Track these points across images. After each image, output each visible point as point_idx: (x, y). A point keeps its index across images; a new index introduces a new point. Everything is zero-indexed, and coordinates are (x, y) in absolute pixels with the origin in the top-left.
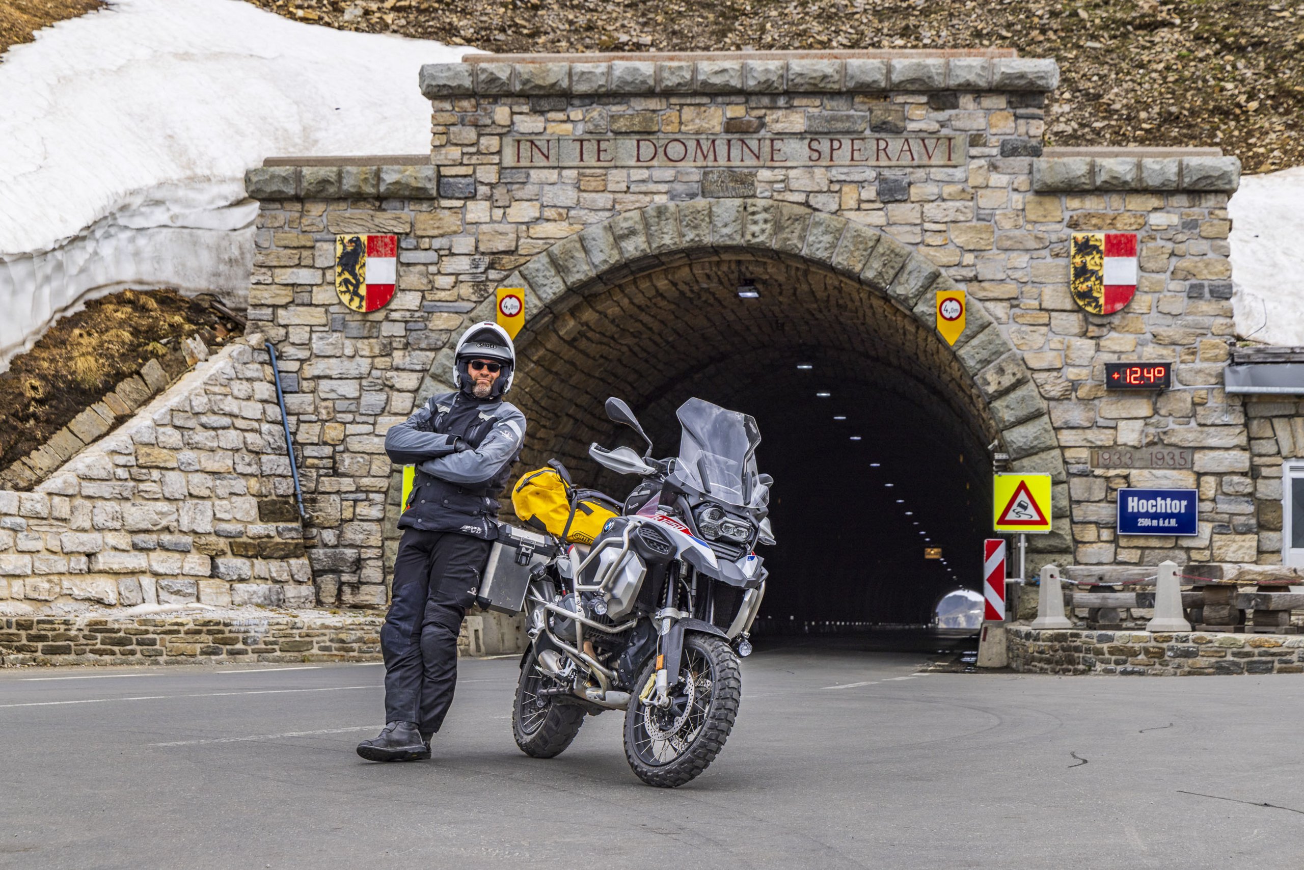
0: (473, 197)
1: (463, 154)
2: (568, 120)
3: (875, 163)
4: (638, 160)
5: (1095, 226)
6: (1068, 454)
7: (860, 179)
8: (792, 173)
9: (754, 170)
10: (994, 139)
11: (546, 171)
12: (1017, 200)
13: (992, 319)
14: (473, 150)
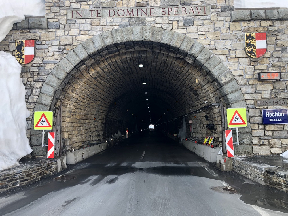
0: (59, 28)
1: (55, 15)
2: (88, 4)
3: (182, 15)
4: (110, 16)
5: (252, 31)
6: (247, 102)
7: (178, 20)
8: (157, 18)
9: (145, 18)
10: (219, 6)
11: (81, 20)
12: (227, 24)
13: (221, 61)
14: (59, 14)
